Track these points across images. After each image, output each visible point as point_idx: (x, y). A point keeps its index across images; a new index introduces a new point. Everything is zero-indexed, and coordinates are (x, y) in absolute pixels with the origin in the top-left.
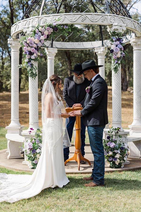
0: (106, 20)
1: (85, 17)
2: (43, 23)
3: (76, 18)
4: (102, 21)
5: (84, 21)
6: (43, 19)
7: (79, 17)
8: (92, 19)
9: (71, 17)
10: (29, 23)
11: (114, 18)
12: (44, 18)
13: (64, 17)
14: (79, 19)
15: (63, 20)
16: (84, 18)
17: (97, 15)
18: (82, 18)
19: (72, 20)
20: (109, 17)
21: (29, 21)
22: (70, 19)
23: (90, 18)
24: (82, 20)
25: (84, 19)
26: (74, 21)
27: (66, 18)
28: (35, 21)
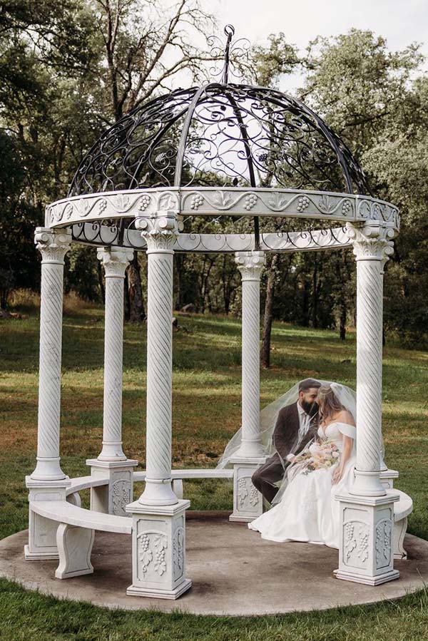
0: (351, 211)
1: (308, 201)
2: (193, 208)
3: (285, 202)
4: (344, 211)
5: (305, 211)
6: (193, 197)
7: (293, 199)
8: (323, 206)
9: (272, 199)
10: (148, 202)
11: (367, 207)
12: (197, 196)
13: (255, 198)
14: (293, 206)
15: (251, 205)
16: (304, 202)
17: (333, 198)
18: (300, 204)
19: (274, 206)
20: (359, 204)
21: (147, 198)
22: (271, 202)
23: (318, 206)
24: (299, 208)
25: (304, 207)
26: (281, 209)
27: (259, 200)
28: (170, 199)
